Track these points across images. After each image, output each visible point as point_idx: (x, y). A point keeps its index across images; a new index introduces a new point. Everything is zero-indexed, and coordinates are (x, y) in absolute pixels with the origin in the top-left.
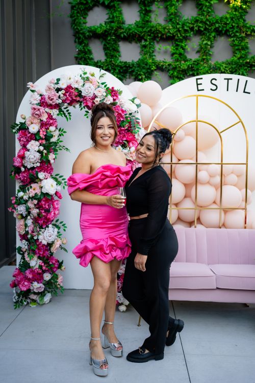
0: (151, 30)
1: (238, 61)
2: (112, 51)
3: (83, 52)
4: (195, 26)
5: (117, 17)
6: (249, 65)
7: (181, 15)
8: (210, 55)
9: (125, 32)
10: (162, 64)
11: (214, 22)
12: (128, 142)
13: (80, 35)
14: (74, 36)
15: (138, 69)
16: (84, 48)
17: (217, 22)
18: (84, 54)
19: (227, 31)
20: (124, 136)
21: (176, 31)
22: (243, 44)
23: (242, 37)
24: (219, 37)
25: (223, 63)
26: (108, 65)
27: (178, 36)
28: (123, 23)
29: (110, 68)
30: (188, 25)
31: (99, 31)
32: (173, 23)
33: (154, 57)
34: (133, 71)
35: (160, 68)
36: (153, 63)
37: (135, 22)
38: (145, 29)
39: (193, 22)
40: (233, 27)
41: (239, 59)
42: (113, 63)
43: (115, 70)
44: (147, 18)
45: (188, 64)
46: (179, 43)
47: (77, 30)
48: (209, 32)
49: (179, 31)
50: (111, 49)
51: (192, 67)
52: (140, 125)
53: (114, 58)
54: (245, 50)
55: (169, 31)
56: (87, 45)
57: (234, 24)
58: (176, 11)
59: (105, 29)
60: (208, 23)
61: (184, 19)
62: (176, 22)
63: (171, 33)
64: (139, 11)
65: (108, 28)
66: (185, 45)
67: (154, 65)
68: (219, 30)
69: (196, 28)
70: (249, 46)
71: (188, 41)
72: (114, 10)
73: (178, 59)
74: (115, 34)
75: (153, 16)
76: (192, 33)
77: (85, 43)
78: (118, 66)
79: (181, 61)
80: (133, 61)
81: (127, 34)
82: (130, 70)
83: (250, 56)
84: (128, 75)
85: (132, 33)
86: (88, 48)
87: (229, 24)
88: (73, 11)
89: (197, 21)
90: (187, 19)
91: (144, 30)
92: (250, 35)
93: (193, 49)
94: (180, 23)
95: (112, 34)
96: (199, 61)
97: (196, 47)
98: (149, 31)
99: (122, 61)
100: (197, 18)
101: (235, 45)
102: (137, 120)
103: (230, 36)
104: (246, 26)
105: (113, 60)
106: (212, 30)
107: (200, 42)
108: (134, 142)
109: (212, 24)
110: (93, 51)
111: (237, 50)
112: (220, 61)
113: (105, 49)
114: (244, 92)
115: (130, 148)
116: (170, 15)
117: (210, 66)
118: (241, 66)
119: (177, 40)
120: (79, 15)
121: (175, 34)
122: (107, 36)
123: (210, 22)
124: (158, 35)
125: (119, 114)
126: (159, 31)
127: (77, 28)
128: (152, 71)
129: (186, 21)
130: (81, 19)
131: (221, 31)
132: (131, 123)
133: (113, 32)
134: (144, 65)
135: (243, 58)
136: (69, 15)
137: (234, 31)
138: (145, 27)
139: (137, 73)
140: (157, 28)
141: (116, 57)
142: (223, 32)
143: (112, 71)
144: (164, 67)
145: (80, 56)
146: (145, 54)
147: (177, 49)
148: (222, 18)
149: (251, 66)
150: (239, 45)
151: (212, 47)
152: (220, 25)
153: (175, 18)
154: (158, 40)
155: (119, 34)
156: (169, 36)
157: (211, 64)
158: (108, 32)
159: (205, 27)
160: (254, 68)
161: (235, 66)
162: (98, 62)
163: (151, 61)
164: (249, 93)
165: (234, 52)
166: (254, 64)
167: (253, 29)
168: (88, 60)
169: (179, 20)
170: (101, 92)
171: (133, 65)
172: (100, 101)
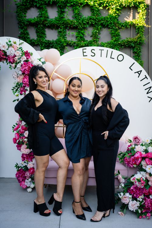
0: (64, 22)
1: (114, 42)
2: (41, 34)
3: (23, 34)
4: (89, 21)
5: (44, 14)
6: (120, 45)
7: (81, 15)
8: (98, 38)
9: (48, 23)
10: (70, 42)
11: (101, 20)
14: (18, 24)
15: (56, 45)
16: (24, 31)
17: (102, 20)
18: (24, 35)
19: (108, 25)
21: (78, 24)
22: (117, 33)
23: (116, 29)
24: (103, 28)
25: (106, 44)
26: (38, 42)
27: (79, 27)
28: (48, 18)
29: (39, 44)
30: (85, 20)
31: (33, 21)
32: (77, 19)
33: (66, 38)
34: (53, 46)
35: (69, 45)
36: (65, 41)
37: (55, 17)
38: (60, 22)
39: (88, 19)
40: (111, 23)
41: (114, 41)
42: (41, 41)
43: (42, 45)
44: (62, 16)
45: (85, 43)
46: (80, 31)
47: (20, 20)
48: (97, 25)
49: (80, 24)
50: (40, 32)
51: (87, 45)
54: (118, 37)
55: (74, 24)
56: (26, 30)
57: (112, 22)
58: (79, 12)
59: (36, 20)
60: (97, 20)
61: (83, 17)
62: (79, 19)
63: (75, 25)
64: (57, 12)
65: (39, 20)
66: (84, 32)
67: (65, 43)
68: (103, 24)
69: (90, 23)
70: (120, 34)
71: (86, 30)
72: (43, 10)
74: (43, 24)
75: (65, 14)
76: (88, 25)
77: (25, 29)
78: (44, 42)
79: (81, 41)
80: (53, 40)
81: (50, 24)
82: (51, 45)
83: (121, 40)
84: (50, 48)
85: (53, 24)
86: (27, 31)
87: (109, 21)
88: (18, 9)
89: (90, 19)
90: (85, 17)
92: (121, 28)
93: (88, 35)
94: (81, 19)
95: (41, 24)
96: (91, 41)
97: (90, 33)
98: (62, 23)
99: (46, 39)
100: (91, 17)
101: (112, 33)
103: (109, 28)
104: (119, 23)
105: (41, 39)
106: (99, 24)
107: (93, 30)
109: (99, 21)
110: (30, 33)
111: (114, 36)
112: (104, 42)
113: (37, 32)
114: (111, 58)
116: (75, 14)
118: (115, 45)
119: (79, 29)
120: (21, 11)
121: (78, 26)
122: (38, 25)
123: (98, 20)
124: (68, 26)
125: (30, 67)
126: (69, 23)
127: (20, 19)
128: (64, 46)
130: (23, 14)
131: (105, 25)
133: (41, 22)
134: (59, 43)
135: (117, 41)
136: (15, 11)
137: (112, 25)
138: (60, 21)
139: (55, 47)
140: (67, 22)
141: (43, 37)
142: (106, 26)
143: (40, 46)
144: (71, 44)
145: (21, 36)
146: (60, 36)
147: (79, 34)
148: (105, 17)
149: (122, 45)
150: (114, 34)
151: (99, 34)
152: (104, 22)
153: (78, 16)
154: (68, 28)
155: (45, 24)
156: (74, 26)
157: (98, 43)
158: (38, 22)
159: (95, 22)
160: (123, 47)
161: (112, 45)
162: (32, 40)
163: (63, 40)
164: (114, 59)
165: (112, 38)
166: (123, 44)
167: (122, 25)
168: (27, 39)
169: (80, 17)
170: (18, 53)
171: (53, 42)
172: (18, 59)
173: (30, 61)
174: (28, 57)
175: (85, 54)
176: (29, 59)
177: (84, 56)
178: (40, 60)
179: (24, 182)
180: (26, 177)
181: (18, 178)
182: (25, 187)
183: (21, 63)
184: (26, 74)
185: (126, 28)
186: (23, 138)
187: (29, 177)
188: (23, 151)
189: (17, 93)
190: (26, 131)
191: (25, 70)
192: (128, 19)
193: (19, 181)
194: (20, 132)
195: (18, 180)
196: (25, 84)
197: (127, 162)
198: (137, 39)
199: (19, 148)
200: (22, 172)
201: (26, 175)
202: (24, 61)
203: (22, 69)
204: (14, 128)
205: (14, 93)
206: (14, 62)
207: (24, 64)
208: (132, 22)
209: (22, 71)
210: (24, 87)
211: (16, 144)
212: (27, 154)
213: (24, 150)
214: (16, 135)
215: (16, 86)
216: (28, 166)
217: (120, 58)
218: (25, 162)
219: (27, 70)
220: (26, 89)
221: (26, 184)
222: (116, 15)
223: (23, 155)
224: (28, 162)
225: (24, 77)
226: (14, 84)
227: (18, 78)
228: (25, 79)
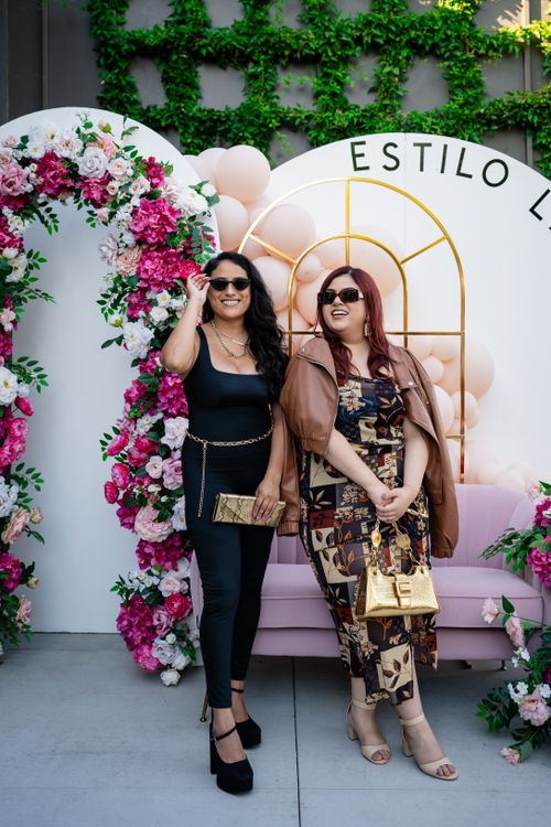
0: (267, 41)
1: (460, 111)
2: (181, 85)
3: (117, 88)
4: (364, 34)
5: (192, 12)
6: (484, 121)
7: (334, 10)
8: (399, 97)
9: (210, 45)
10: (291, 115)
11: (407, 26)
13: (110, 50)
14: (97, 50)
15: (239, 125)
16: (117, 79)
17: (412, 26)
18: (117, 91)
19: (435, 46)
20: (176, 269)
21: (323, 45)
22: (470, 74)
23: (466, 60)
24: (417, 58)
25: (428, 116)
26: (171, 117)
27: (327, 56)
28: (207, 25)
29: (177, 123)
30: (349, 31)
31: (152, 41)
32: (318, 27)
33: (275, 100)
34: (227, 131)
35: (288, 125)
36: (273, 112)
37: (233, 23)
38: (255, 38)
39: (360, 26)
40: (448, 38)
41: (461, 106)
42: (182, 113)
43: (186, 126)
44: (260, 15)
45: (351, 115)
46: (329, 71)
47: (102, 39)
48: (395, 48)
49: (330, 44)
50: (178, 80)
51: (359, 124)
52: (214, 245)
53: (187, 100)
54: (475, 89)
55: (307, 44)
56: (126, 72)
57: (449, 33)
58: (323, 2)
59: (164, 36)
60: (393, 28)
61: (340, 18)
62: (323, 24)
63: (311, 49)
65: (172, 34)
66: (344, 75)
67: (275, 118)
68: (417, 44)
69: (367, 39)
70: (483, 79)
71: (350, 67)
73: (328, 105)
74: (187, 49)
75: (273, 10)
76: (358, 49)
77: (120, 68)
78: (193, 118)
79: (334, 110)
80: (227, 108)
81: (214, 49)
82: (222, 128)
83: (485, 101)
84: (218, 138)
85: (225, 46)
86: (128, 78)
87: (438, 31)
89: (368, 24)
90: (348, 19)
91: (252, 41)
92: (485, 56)
93: (361, 84)
94: (332, 28)
95: (181, 48)
96: (373, 109)
97: (367, 79)
98: (262, 44)
99: (202, 107)
100: (370, 18)
101: (453, 77)
102: (210, 233)
103: (441, 58)
104: (475, 38)
105: (182, 105)
106: (403, 43)
107: (378, 68)
109: (403, 31)
110: (139, 86)
111: (457, 86)
112: (420, 112)
113: (166, 80)
114: (459, 174)
116: (310, 9)
117: (399, 122)
118: (466, 122)
119: (325, 64)
120: (106, 5)
121: (320, 51)
122: (169, 53)
123: (397, 26)
124: (283, 53)
125: (164, 218)
126: (286, 44)
127: (102, 34)
128: (271, 130)
129: (346, 24)
130: (112, 14)
131: (423, 46)
132: (192, 239)
133: (182, 43)
134: (252, 118)
135: (471, 104)
136: (85, 5)
137: (451, 47)
138: (254, 35)
139: (236, 135)
140: (280, 37)
141: (190, 98)
142: (427, 48)
143: (181, 130)
144: (297, 123)
145: (109, 96)
146: (255, 93)
147: (326, 83)
148: (422, 17)
149: (489, 123)
150: (462, 78)
151: (402, 80)
152: (419, 33)
153: (320, 16)
154: (284, 62)
155: (195, 49)
156: (307, 54)
157: (400, 116)
158: (172, 43)
159: (388, 36)
160: (496, 127)
161: (454, 122)
162: (148, 108)
163: (267, 108)
164: (470, 176)
165: (451, 93)
166: (494, 118)
167: (491, 44)
168: (127, 105)
169: (329, 20)
170: (122, 168)
171: (228, 117)
172: (120, 187)
173: (164, 195)
174: (155, 181)
175: (360, 162)
176: (160, 188)
177: (356, 169)
178: (199, 192)
179: (150, 647)
180: (154, 628)
181: (124, 632)
182: (152, 666)
183: (131, 205)
184: (152, 245)
185: (507, 54)
186: (141, 483)
187: (168, 627)
188: (144, 531)
189: (116, 316)
190: (152, 458)
191: (147, 227)
192: (510, 19)
193: (131, 644)
194: (131, 459)
195: (126, 639)
196: (146, 281)
197: (539, 569)
198: (547, 95)
199: (126, 521)
200: (141, 610)
201: (156, 623)
202: (142, 196)
203: (136, 225)
204: (106, 444)
205: (106, 315)
206: (104, 201)
207: (144, 207)
208: (526, 30)
209: (135, 233)
210: (144, 291)
211: (117, 506)
212: (160, 540)
213: (149, 526)
214: (117, 471)
215: (114, 290)
216: (161, 588)
217: (495, 173)
218: (150, 573)
219: (153, 230)
220: (151, 300)
221: (155, 654)
222: (467, 8)
223: (142, 544)
224: (160, 571)
225: (143, 253)
226: (107, 279)
227: (121, 257)
228: (148, 263)
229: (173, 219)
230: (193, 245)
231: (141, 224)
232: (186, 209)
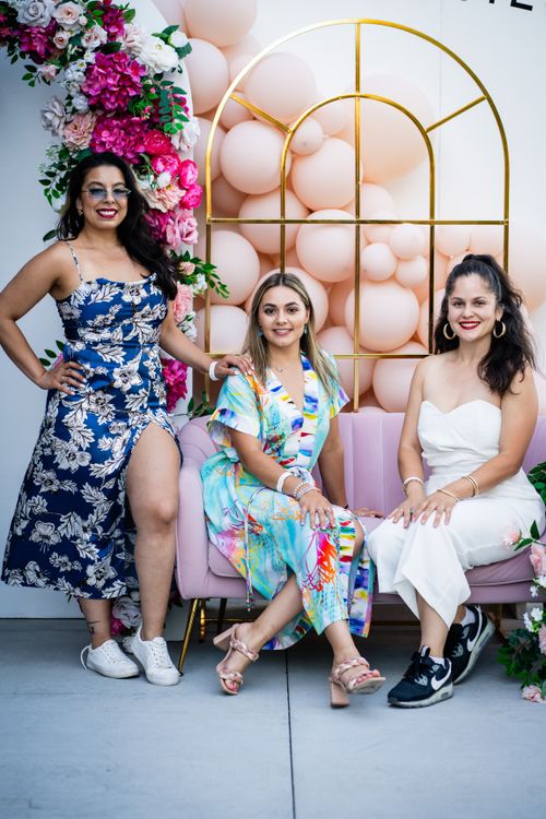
12: (153, 157)
20: (140, 141)
52: (187, 110)
102: (179, 96)
108: (167, 157)
115: (156, 176)
125: (125, 77)
132: (160, 104)
170: (73, 15)
172: (71, 40)
173: (123, 47)
174: (113, 30)
176: (119, 39)
178: (166, 41)
183: (84, 61)
184: (111, 111)
191: (105, 89)
202: (96, 50)
203: (90, 86)
204: (48, 364)
205: (49, 198)
206: (49, 55)
207: (100, 64)
209: (88, 96)
215: (60, 167)
219: (112, 93)
225: (98, 121)
226: (50, 154)
227: (70, 126)
228: (105, 134)
229: (136, 79)
230: (161, 112)
231: (97, 86)
232: (152, 65)
